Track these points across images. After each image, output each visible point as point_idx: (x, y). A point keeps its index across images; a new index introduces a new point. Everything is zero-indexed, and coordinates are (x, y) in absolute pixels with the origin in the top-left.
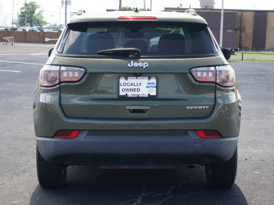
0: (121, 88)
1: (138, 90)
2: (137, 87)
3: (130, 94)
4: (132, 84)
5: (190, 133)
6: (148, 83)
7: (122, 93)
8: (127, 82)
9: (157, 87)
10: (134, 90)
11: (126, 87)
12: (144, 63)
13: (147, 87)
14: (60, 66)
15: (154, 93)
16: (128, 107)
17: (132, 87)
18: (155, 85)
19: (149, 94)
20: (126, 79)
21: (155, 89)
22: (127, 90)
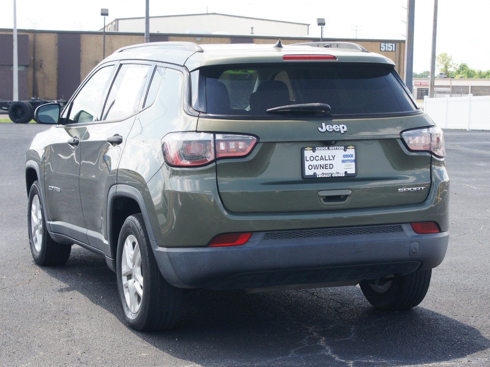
0: (307, 164)
1: (331, 166)
2: (328, 162)
3: (320, 173)
4: (322, 158)
5: (404, 227)
6: (345, 156)
7: (308, 172)
8: (314, 155)
9: (356, 161)
10: (325, 167)
11: (314, 163)
12: (341, 126)
13: (343, 161)
14: (215, 133)
15: (352, 170)
16: (321, 194)
17: (323, 163)
18: (354, 158)
19: (346, 172)
20: (314, 150)
21: (354, 164)
22: (316, 167)
